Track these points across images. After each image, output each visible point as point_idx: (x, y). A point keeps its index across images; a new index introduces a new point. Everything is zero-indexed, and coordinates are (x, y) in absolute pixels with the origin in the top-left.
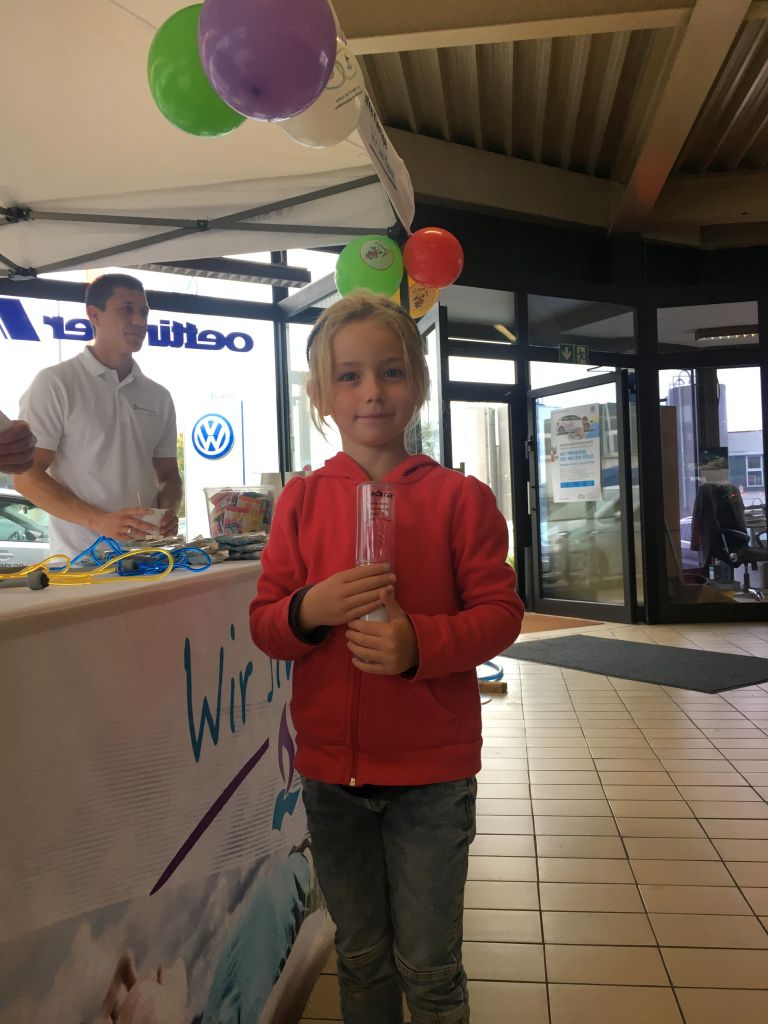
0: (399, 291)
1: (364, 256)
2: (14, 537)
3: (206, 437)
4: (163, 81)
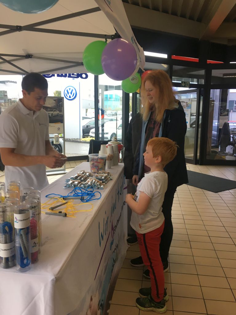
3: (68, 93)
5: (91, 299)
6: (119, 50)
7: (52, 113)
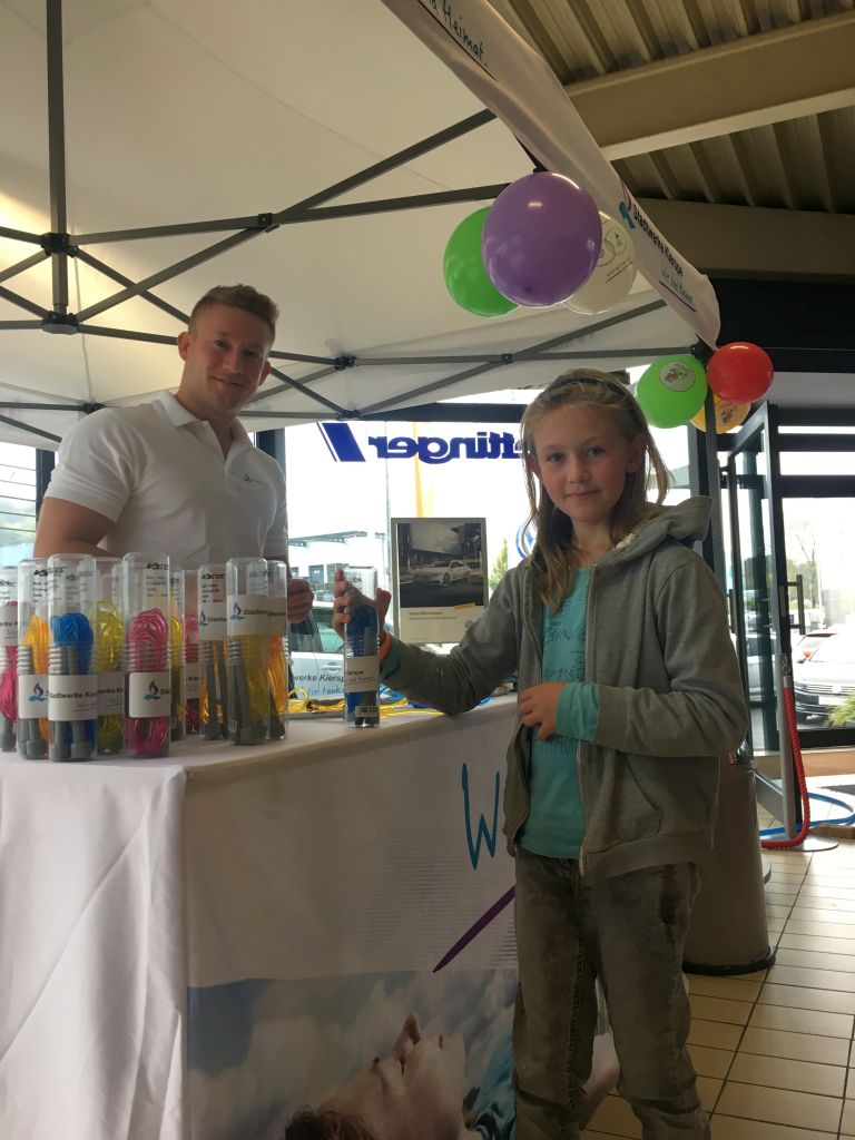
0: (703, 408)
1: (663, 378)
3: (531, 541)
4: (456, 275)
5: (411, 1031)
6: (534, 205)
7: (447, 574)
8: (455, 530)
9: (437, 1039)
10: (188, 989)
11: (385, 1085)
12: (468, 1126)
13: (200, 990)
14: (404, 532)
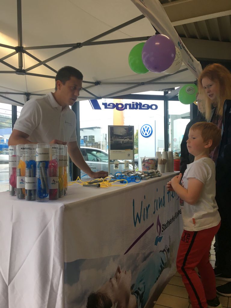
1: (186, 91)
2: (94, 160)
3: (144, 131)
4: (132, 62)
5: (119, 270)
6: (157, 44)
7: (123, 141)
8: (126, 129)
9: (125, 272)
10: (64, 263)
11: (113, 285)
12: (132, 294)
13: (68, 263)
14: (112, 129)
